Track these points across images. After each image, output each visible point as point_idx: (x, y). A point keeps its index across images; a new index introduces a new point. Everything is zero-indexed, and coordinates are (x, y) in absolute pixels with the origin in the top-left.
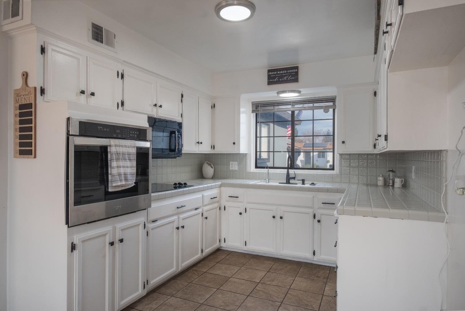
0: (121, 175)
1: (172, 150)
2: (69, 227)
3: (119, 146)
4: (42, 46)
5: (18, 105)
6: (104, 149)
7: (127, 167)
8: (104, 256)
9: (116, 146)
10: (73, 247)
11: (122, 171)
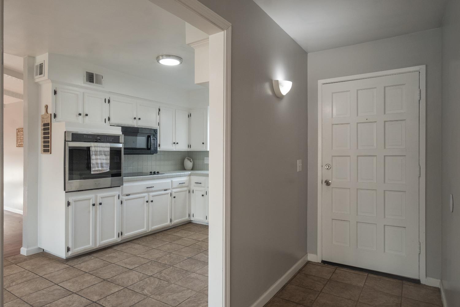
0: (98, 164)
1: (148, 148)
2: (66, 192)
3: (97, 147)
4: (55, 90)
5: (43, 124)
6: (88, 149)
7: (103, 159)
8: (89, 212)
9: (95, 147)
10: (69, 204)
11: (99, 161)
